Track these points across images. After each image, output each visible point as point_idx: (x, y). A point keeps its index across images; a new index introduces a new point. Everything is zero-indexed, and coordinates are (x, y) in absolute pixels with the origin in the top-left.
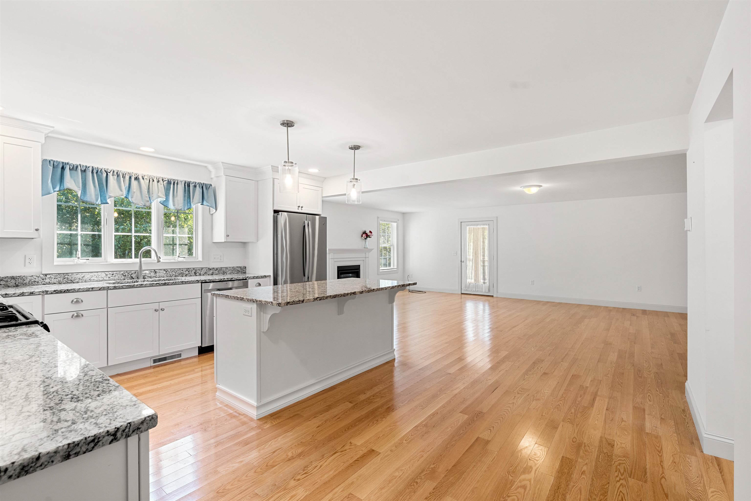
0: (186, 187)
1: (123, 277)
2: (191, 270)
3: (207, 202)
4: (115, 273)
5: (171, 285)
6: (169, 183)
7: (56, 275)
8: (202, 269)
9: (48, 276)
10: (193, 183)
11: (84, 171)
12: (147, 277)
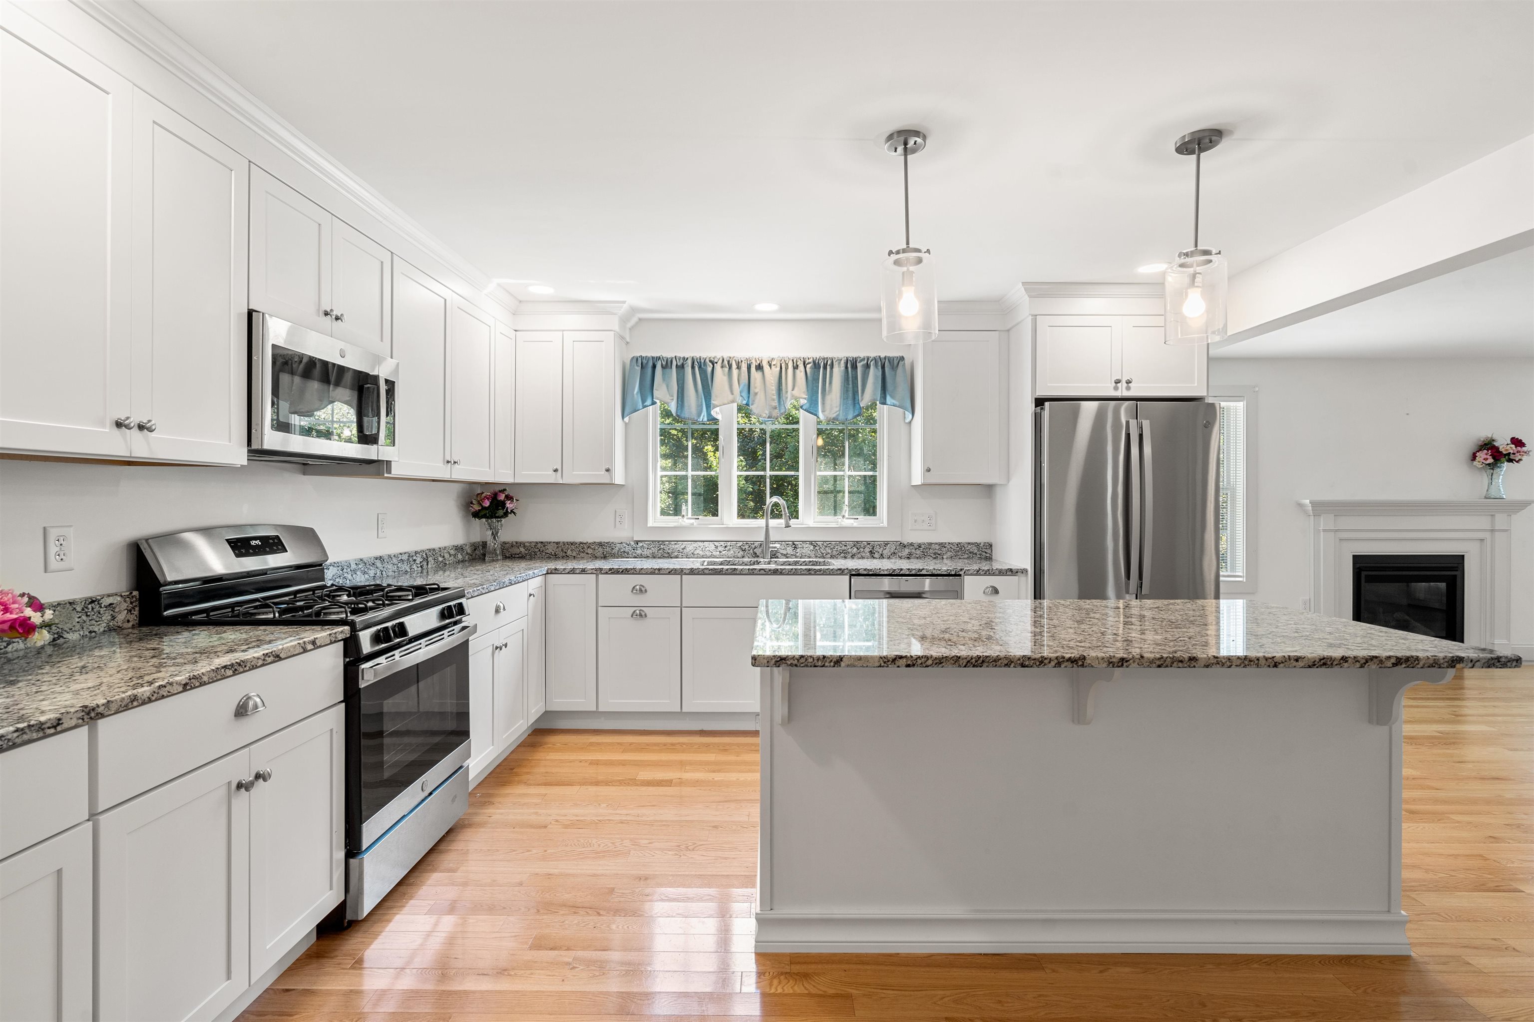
0: (850, 369)
1: (741, 553)
2: (862, 546)
3: (892, 397)
4: (729, 544)
5: (788, 574)
6: (816, 365)
7: (649, 543)
8: (886, 544)
9: (640, 544)
10: (863, 359)
11: (681, 368)
12: (780, 555)
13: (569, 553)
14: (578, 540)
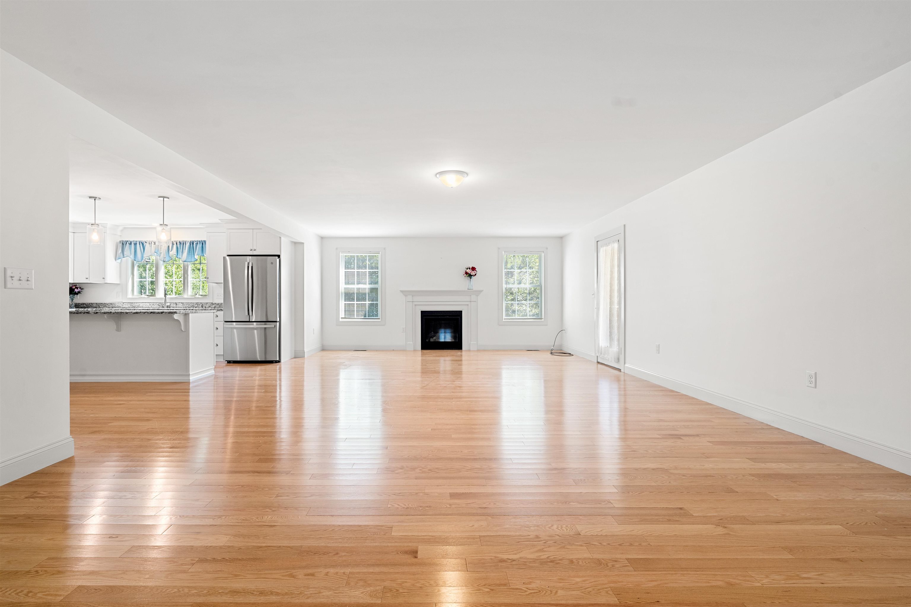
0: (191, 245)
1: (159, 306)
2: (199, 304)
6: (180, 243)
7: (127, 303)
8: (207, 303)
9: (124, 304)
10: (196, 241)
11: (135, 244)
12: (171, 307)
13: (101, 307)
14: (104, 303)
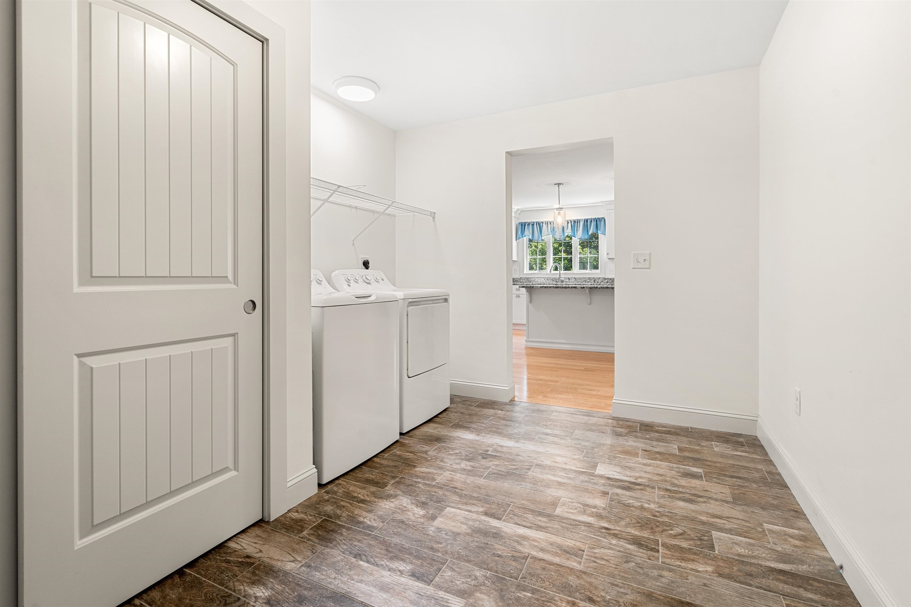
0: (586, 222)
3: (600, 231)
4: (549, 279)
6: (574, 221)
8: (599, 278)
9: (522, 279)
10: (590, 219)
11: (533, 225)
